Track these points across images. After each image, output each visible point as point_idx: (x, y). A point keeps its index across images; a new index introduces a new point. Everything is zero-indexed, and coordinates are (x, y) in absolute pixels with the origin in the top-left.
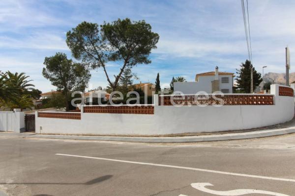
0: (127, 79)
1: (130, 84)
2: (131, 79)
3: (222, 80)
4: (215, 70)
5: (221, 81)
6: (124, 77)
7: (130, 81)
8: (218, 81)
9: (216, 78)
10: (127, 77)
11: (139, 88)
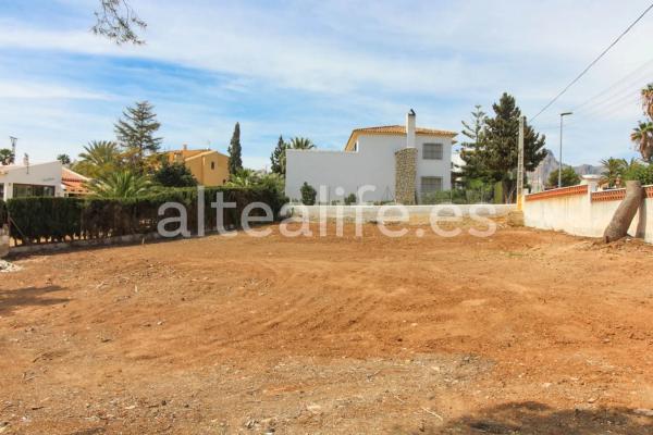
0: (142, 133)
1: (152, 148)
2: (155, 135)
3: (425, 151)
4: (404, 121)
5: (420, 154)
6: (135, 128)
7: (151, 141)
8: (414, 152)
9: (410, 143)
10: (142, 127)
11: (180, 162)
